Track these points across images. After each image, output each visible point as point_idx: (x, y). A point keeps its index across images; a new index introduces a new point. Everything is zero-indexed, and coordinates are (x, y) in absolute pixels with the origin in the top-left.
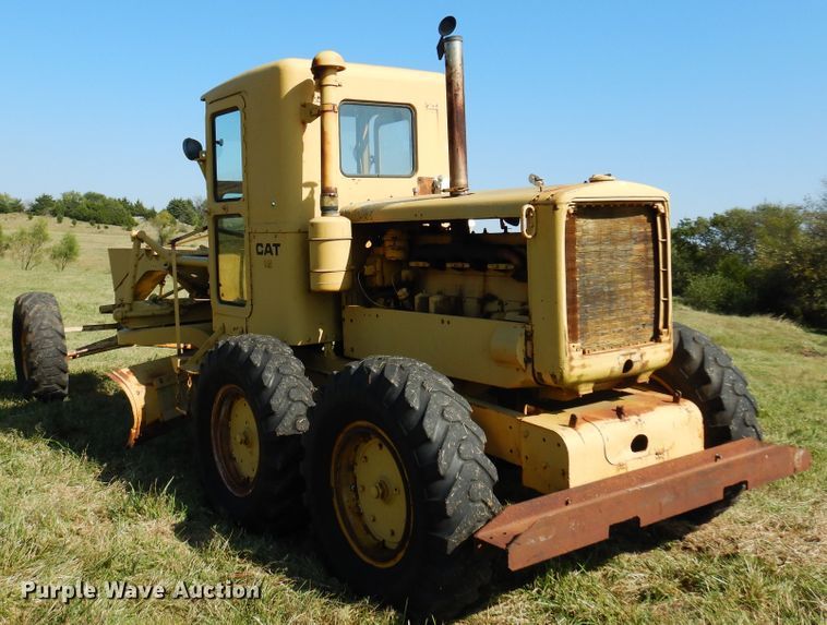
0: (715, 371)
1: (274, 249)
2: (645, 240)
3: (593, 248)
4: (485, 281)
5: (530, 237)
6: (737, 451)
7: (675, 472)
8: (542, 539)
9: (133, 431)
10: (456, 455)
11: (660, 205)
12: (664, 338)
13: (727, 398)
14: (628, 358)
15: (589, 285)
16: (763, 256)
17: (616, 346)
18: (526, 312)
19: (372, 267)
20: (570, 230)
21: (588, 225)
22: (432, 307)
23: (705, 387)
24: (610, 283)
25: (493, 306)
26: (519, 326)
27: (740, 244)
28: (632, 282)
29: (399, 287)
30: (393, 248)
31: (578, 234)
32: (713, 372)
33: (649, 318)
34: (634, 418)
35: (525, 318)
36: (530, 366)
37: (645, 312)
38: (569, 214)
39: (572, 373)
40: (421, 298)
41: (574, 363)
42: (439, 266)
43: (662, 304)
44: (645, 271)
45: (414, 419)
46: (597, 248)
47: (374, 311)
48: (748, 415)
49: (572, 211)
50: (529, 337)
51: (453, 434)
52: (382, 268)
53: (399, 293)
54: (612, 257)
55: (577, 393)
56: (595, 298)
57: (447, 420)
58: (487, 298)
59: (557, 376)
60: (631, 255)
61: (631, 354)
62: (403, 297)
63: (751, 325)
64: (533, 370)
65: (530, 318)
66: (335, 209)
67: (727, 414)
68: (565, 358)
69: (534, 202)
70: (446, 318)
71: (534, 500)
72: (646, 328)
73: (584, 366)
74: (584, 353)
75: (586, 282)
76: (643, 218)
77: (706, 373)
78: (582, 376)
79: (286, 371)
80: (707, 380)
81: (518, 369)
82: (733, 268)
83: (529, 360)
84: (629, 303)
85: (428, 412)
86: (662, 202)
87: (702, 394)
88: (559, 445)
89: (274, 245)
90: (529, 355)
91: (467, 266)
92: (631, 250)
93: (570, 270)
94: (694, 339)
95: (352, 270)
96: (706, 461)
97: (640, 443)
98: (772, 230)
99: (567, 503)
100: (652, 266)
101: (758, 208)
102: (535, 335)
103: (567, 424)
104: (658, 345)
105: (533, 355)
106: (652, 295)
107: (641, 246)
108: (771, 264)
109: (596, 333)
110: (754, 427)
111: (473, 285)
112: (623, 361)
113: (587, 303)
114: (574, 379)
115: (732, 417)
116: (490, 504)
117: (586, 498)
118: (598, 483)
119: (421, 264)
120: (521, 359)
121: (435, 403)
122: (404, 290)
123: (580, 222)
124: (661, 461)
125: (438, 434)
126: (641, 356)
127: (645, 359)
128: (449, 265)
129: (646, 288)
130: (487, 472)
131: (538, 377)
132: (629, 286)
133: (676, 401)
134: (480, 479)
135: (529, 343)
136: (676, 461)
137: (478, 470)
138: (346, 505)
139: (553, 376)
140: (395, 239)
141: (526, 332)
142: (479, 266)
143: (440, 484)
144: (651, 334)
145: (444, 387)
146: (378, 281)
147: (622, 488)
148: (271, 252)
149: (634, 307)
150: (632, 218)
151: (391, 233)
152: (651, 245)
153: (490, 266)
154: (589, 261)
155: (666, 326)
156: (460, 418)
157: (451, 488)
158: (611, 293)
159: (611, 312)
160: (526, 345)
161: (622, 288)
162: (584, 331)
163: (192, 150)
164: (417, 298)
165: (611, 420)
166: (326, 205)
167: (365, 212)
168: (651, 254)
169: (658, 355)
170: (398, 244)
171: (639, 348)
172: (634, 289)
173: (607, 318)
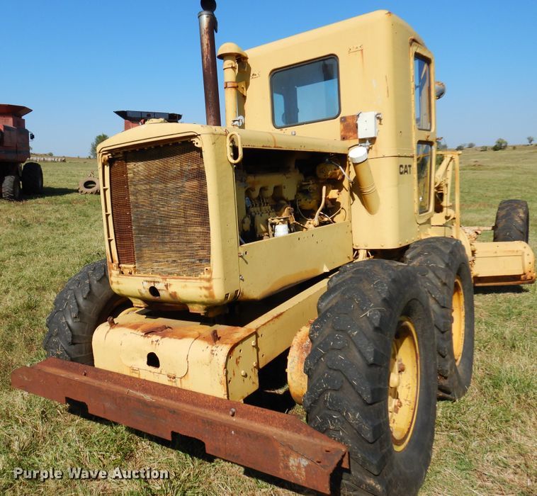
2: (197, 177)
3: (143, 187)
11: (195, 140)
14: (152, 285)
15: (142, 219)
24: (161, 218)
28: (185, 217)
31: (130, 175)
33: (205, 253)
34: (154, 338)
37: (203, 247)
46: (148, 187)
54: (162, 194)
60: (182, 192)
61: (154, 282)
75: (140, 217)
84: (184, 238)
92: (183, 187)
93: (122, 206)
107: (193, 183)
113: (142, 233)
124: (174, 384)
126: (167, 286)
127: (171, 290)
132: (182, 221)
147: (125, 386)
154: (141, 199)
158: (162, 227)
161: (174, 223)
172: (186, 225)
173: (160, 247)
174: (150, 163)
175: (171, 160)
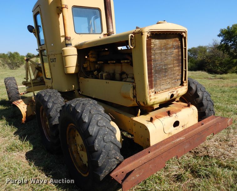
0: (201, 93)
1: (54, 60)
2: (178, 48)
3: (158, 52)
4: (122, 67)
5: (133, 48)
6: (209, 121)
7: (188, 132)
8: (138, 176)
9: (23, 119)
10: (102, 141)
11: (184, 34)
12: (185, 84)
13: (205, 102)
14: (172, 93)
15: (157, 66)
16: (199, 58)
17: (167, 89)
18: (133, 78)
19: (86, 64)
20: (149, 44)
21: (156, 42)
22: (104, 77)
23: (197, 99)
24: (165, 65)
25: (124, 76)
26: (131, 83)
27: (194, 55)
28: (173, 64)
29: (95, 71)
30: (91, 57)
31: (152, 46)
32: (200, 94)
33: (179, 77)
34: (174, 115)
35: (133, 80)
36: (135, 99)
37: (178, 75)
38: (148, 37)
39: (151, 101)
40: (101, 74)
41: (151, 98)
42: (106, 62)
43: (184, 72)
44: (178, 60)
45: (86, 126)
46: (160, 51)
47: (87, 79)
48: (211, 107)
49: (149, 36)
50: (134, 88)
51: (101, 132)
52: (90, 65)
53: (94, 73)
54: (166, 55)
55: (153, 108)
56: (159, 71)
57: (99, 126)
58: (123, 73)
59: (145, 103)
60: (173, 54)
61: (173, 92)
62: (96, 74)
63: (197, 73)
64: (136, 101)
65: (134, 80)
66: (71, 44)
67: (205, 107)
68: (148, 96)
69: (134, 33)
70: (108, 81)
71: (135, 155)
72: (178, 81)
73: (155, 98)
74: (155, 93)
75: (156, 66)
76: (177, 39)
77: (197, 94)
78: (154, 102)
79: (56, 102)
80: (198, 96)
81: (131, 100)
82: (193, 61)
83: (135, 97)
84: (172, 72)
85: (91, 123)
86: (185, 32)
87: (196, 101)
88: (146, 129)
89: (54, 59)
90: (135, 95)
91: (114, 62)
92: (173, 52)
93: (149, 61)
94: (193, 82)
95: (79, 66)
96: (199, 126)
97: (176, 124)
98: (201, 52)
99: (149, 152)
100: (180, 58)
101: (198, 47)
102: (136, 87)
103: (149, 120)
104: (183, 87)
105: (136, 95)
106: (181, 69)
107: (177, 50)
108: (201, 59)
109: (160, 85)
110: (213, 111)
111: (118, 69)
112: (170, 94)
113: (157, 73)
114: (152, 103)
115: (206, 109)
116: (118, 158)
117: (157, 148)
118: (162, 142)
119: (101, 62)
120: (132, 96)
121: (95, 119)
122: (96, 72)
123: (153, 41)
124: (184, 129)
125: (95, 132)
126: (177, 92)
127: (178, 93)
128: (109, 62)
129: (178, 66)
130: (116, 145)
131: (138, 103)
132: (172, 66)
133: (189, 106)
134: (114, 148)
135: (134, 90)
136: (189, 128)
137: (112, 146)
138: (73, 150)
139: (144, 103)
140: (92, 54)
141: (133, 86)
142: (118, 62)
143: (96, 154)
144: (180, 83)
145: (100, 111)
146: (89, 69)
147: (170, 142)
148: (54, 61)
149: (174, 74)
150: (173, 39)
151: (91, 52)
152: (180, 50)
153: (122, 62)
154: (157, 57)
155: (185, 80)
156: (105, 124)
157: (100, 155)
158: (165, 69)
159: (165, 76)
160: (133, 91)
161: (170, 67)
162: (156, 84)
163: (30, 29)
164: (99, 74)
165: (166, 117)
166: (67, 43)
167: (81, 45)
168: (180, 53)
169: (183, 90)
170: (93, 56)
171: (176, 89)
172: (174, 67)
173: (164, 78)
174: (161, 40)
175: (169, 40)
